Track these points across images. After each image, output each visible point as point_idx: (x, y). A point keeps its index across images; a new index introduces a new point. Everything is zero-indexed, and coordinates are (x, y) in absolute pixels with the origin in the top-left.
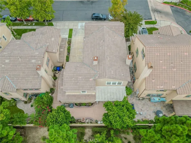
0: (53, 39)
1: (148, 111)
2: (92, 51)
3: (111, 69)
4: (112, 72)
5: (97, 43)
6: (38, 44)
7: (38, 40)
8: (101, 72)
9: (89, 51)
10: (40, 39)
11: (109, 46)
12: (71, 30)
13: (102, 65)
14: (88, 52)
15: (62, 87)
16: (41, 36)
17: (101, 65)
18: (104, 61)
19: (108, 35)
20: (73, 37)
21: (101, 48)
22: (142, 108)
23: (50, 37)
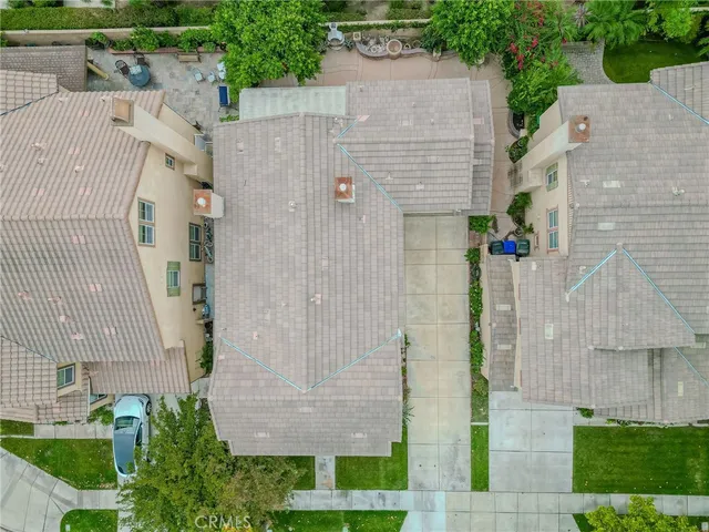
0: (550, 332)
1: (177, 90)
2: (361, 257)
3: (284, 157)
4: (278, 144)
5: (339, 297)
6: (612, 285)
7: (617, 308)
8: (324, 141)
9: (374, 263)
10: (612, 318)
11: (285, 275)
12: (480, 482)
13: (317, 175)
14: (381, 253)
15: (478, 121)
16: (611, 336)
17: (324, 179)
18: (310, 191)
19: (292, 334)
20: (466, 436)
21: (325, 263)
22: (194, 100)
23: (565, 340)
